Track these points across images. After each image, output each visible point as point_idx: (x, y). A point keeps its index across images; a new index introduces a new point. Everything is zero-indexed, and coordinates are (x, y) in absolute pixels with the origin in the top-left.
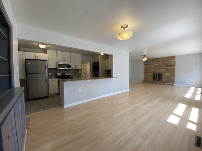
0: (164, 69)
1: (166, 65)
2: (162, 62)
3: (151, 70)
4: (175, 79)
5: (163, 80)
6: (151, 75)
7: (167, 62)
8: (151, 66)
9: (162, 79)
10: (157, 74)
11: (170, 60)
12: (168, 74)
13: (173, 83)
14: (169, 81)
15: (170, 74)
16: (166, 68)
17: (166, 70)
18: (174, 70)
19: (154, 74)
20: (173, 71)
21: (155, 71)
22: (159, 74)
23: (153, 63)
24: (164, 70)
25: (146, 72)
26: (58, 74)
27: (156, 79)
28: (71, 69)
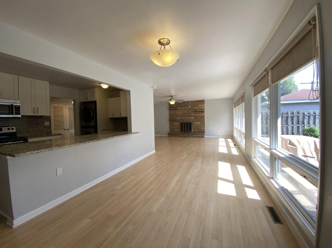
0: (193, 116)
1: (195, 111)
2: (190, 107)
3: (178, 118)
4: (204, 130)
5: (192, 131)
6: (178, 125)
7: (196, 108)
8: (178, 112)
9: (190, 130)
10: (185, 124)
11: (199, 105)
12: (197, 123)
13: (203, 135)
14: (199, 132)
15: (199, 123)
16: (196, 115)
17: (195, 117)
18: (203, 117)
19: (182, 124)
20: (202, 119)
21: (182, 120)
22: (187, 123)
23: (180, 108)
24: (193, 118)
25: (172, 120)
27: (185, 130)
28: (20, 116)
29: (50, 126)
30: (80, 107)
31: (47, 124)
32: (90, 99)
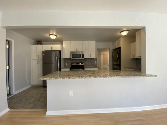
26: (73, 63)
28: (83, 58)
29: (97, 63)
30: (113, 52)
31: (95, 62)
32: (117, 47)
